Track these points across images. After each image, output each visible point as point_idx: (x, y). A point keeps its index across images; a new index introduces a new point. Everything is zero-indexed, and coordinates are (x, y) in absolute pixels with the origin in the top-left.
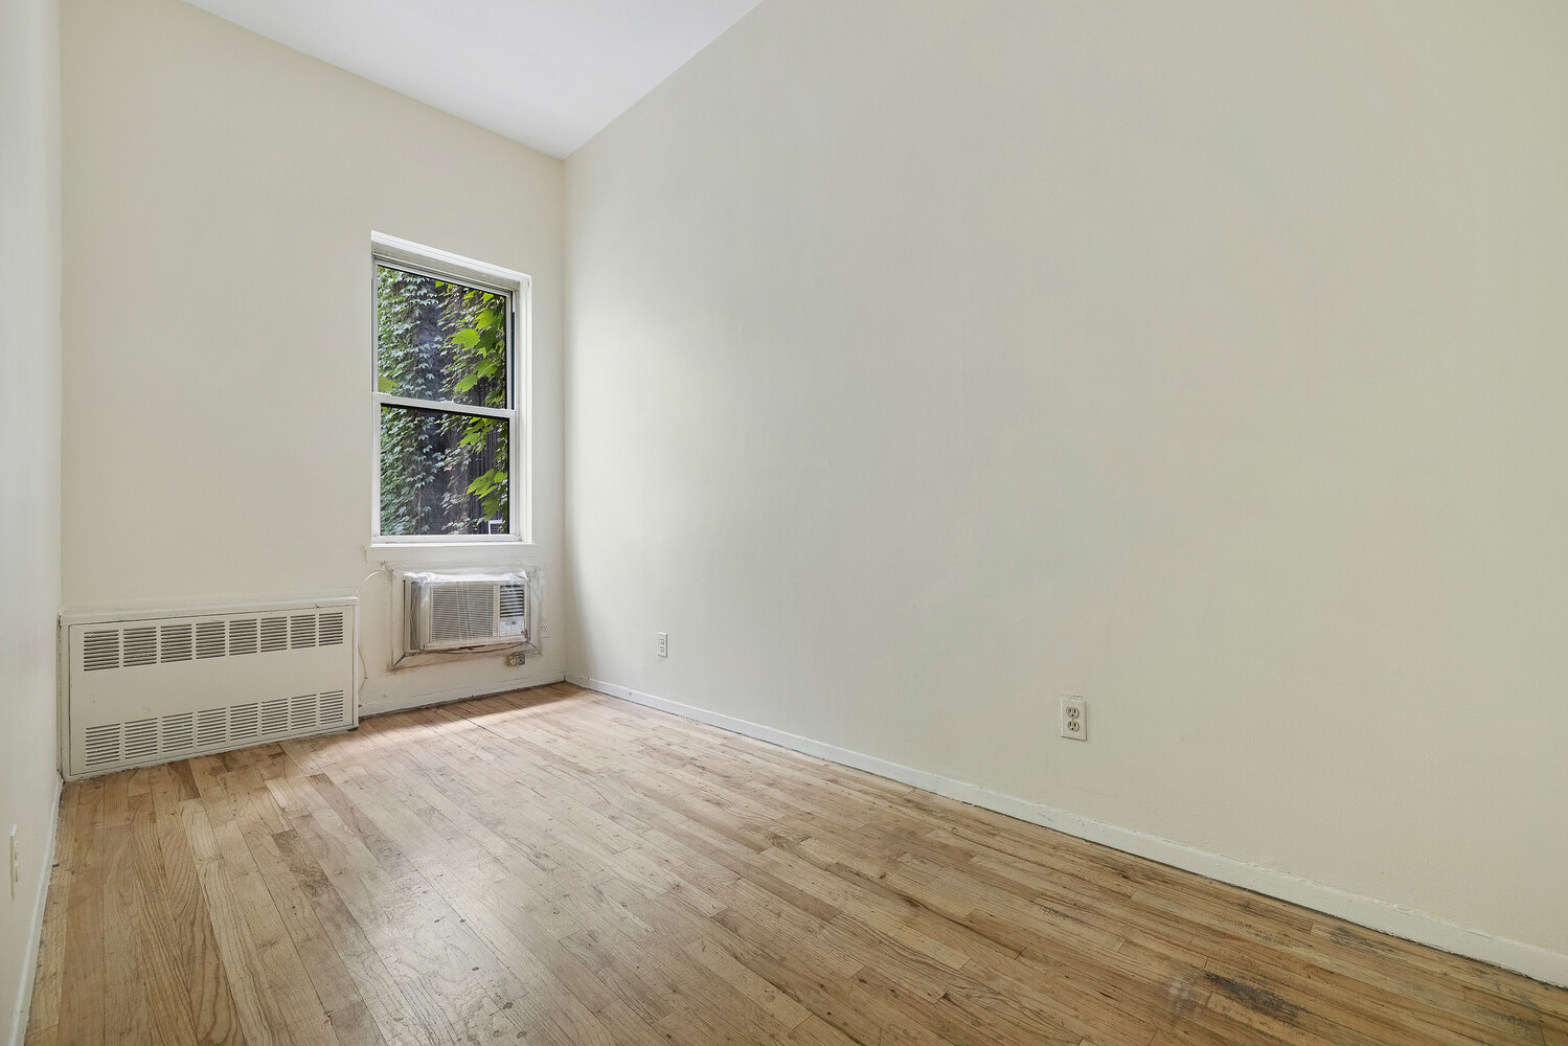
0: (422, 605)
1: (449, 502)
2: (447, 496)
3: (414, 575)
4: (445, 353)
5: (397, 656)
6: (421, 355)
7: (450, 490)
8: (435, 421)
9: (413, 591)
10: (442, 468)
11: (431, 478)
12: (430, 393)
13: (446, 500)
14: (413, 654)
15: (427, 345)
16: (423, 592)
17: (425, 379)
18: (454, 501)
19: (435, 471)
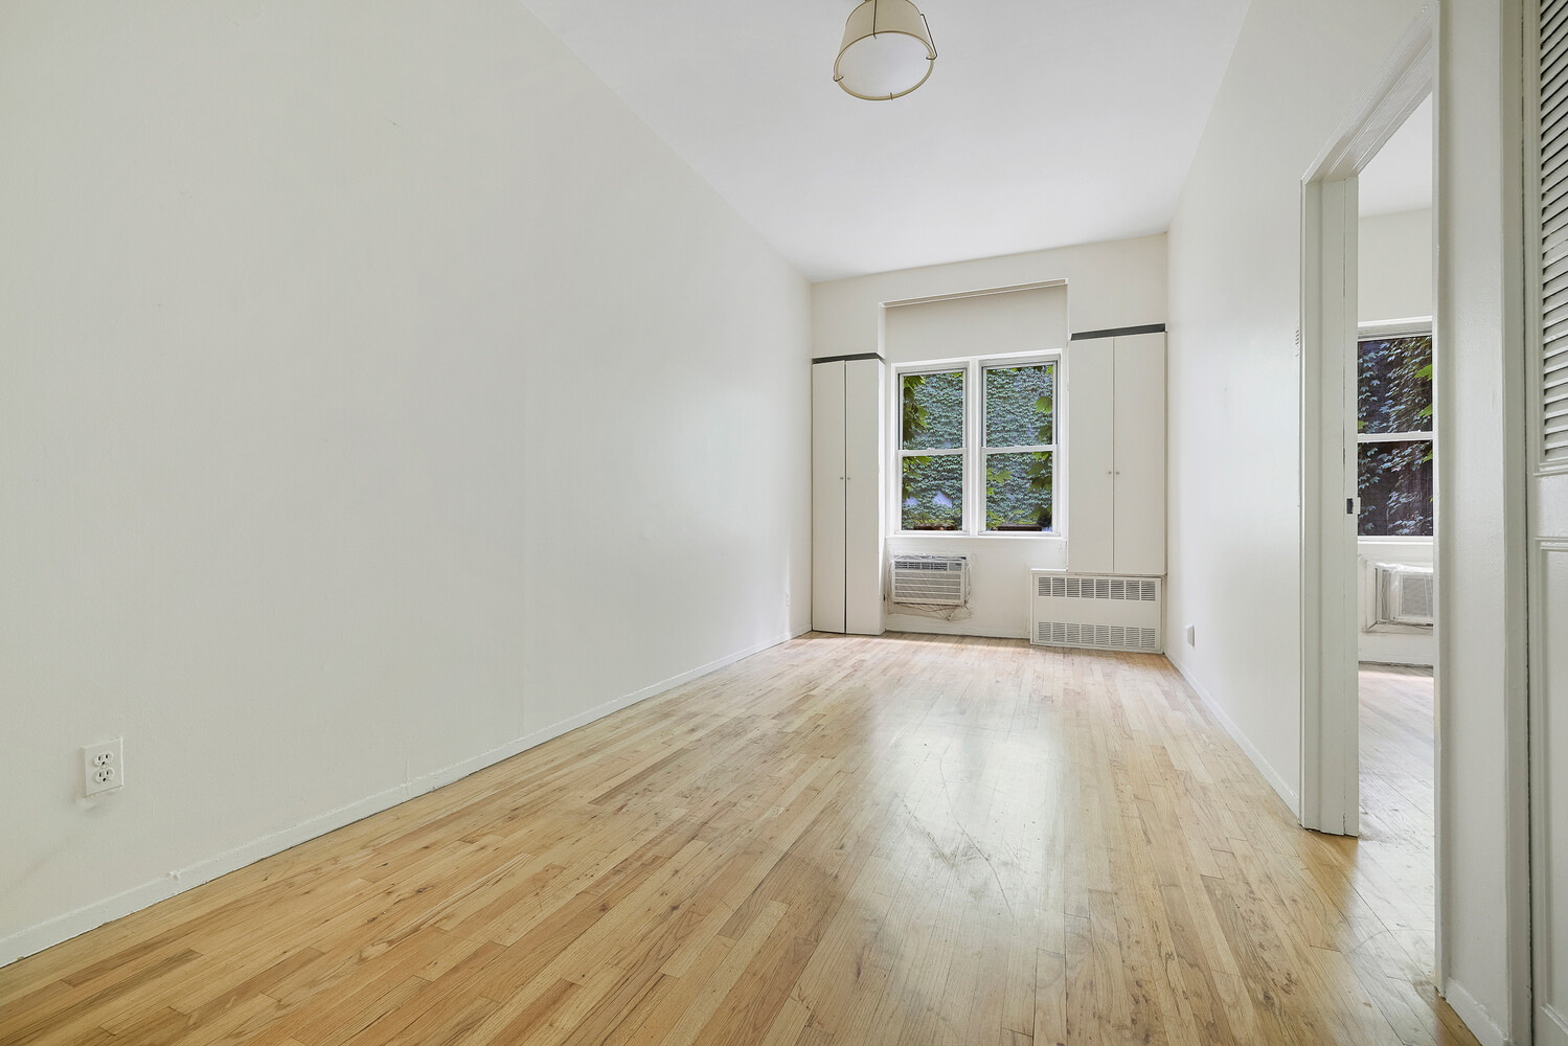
0: (1393, 588)
1: (1397, 501)
2: (1394, 495)
3: (1385, 565)
4: (1393, 358)
5: (1370, 622)
6: (1365, 365)
7: (1397, 490)
8: (1380, 424)
9: (1384, 578)
10: (1389, 469)
11: (1376, 479)
12: (1375, 399)
13: (1393, 499)
14: (1384, 623)
15: (1372, 355)
16: (1392, 577)
17: (1369, 386)
18: (1403, 500)
19: (1381, 472)
